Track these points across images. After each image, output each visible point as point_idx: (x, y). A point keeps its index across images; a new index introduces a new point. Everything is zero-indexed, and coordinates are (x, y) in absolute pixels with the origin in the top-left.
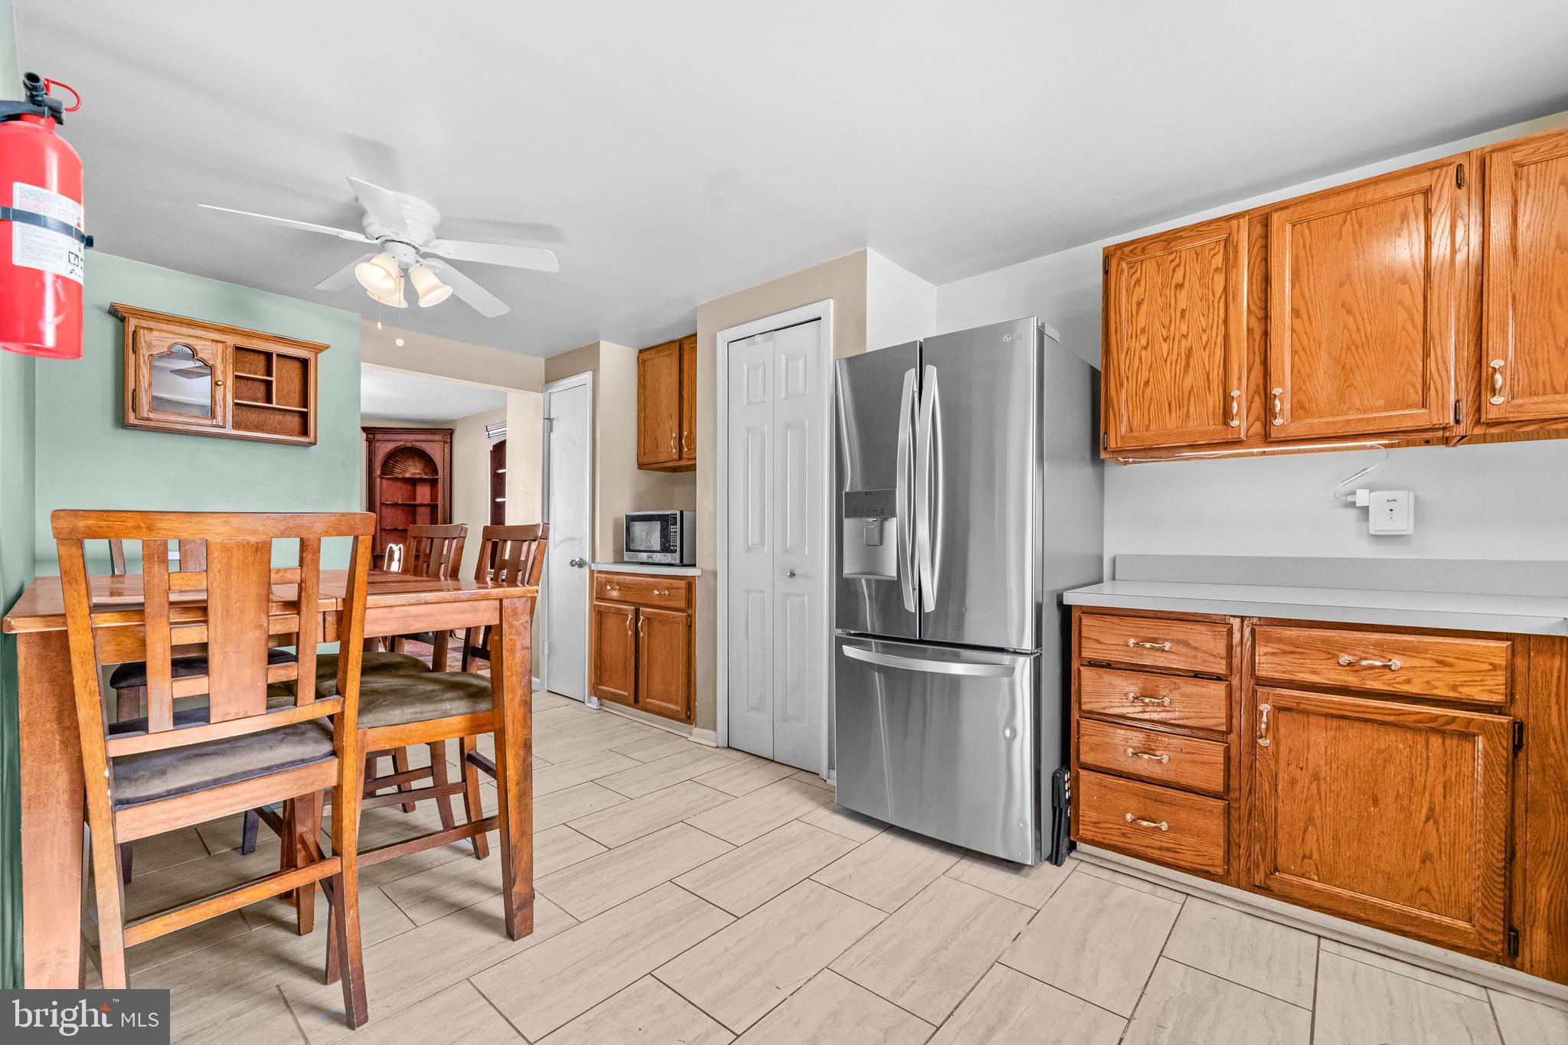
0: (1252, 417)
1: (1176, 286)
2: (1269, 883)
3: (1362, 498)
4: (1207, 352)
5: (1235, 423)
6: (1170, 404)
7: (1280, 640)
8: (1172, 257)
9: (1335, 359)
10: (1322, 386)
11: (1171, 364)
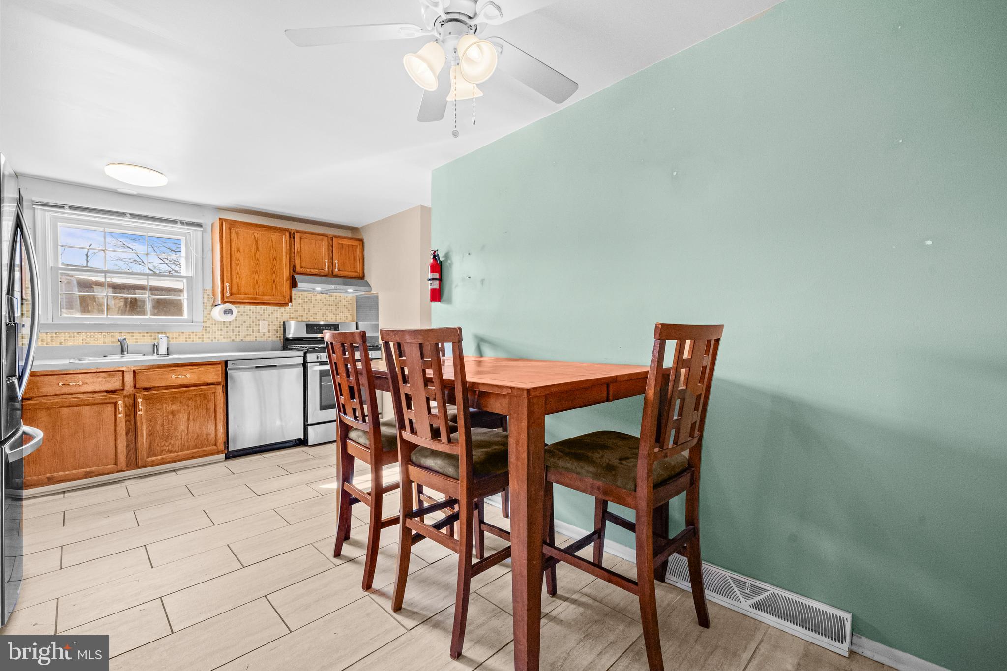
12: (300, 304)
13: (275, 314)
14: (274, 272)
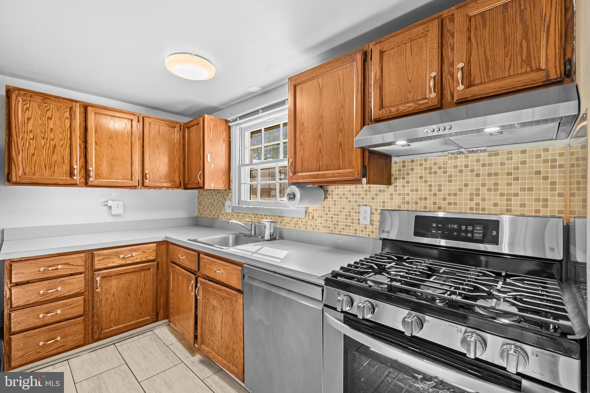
0: (81, 176)
1: (48, 118)
2: (100, 336)
3: (110, 203)
4: (63, 148)
5: (75, 178)
6: (45, 166)
7: (103, 255)
8: (46, 105)
9: (108, 161)
10: (105, 169)
11: (46, 149)
12: (421, 177)
13: (382, 197)
14: (341, 131)
